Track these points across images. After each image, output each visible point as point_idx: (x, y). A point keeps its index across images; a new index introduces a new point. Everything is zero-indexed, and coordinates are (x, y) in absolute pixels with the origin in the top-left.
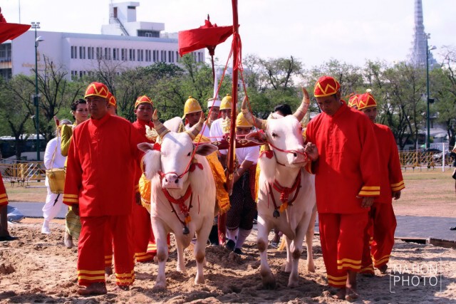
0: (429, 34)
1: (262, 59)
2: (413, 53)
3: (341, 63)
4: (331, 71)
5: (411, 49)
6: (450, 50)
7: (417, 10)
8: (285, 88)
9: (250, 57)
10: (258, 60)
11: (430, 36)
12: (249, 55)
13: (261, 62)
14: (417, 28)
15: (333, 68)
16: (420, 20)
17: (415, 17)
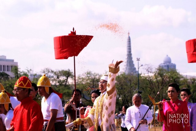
0: (139, 58)
1: (53, 70)
2: (126, 68)
3: (93, 73)
4: (87, 76)
5: (125, 66)
6: (149, 67)
7: (128, 45)
8: (66, 85)
9: (46, 69)
10: (50, 71)
11: (140, 59)
12: (46, 68)
13: (52, 72)
14: (128, 55)
15: (89, 75)
16: (130, 50)
17: (127, 49)
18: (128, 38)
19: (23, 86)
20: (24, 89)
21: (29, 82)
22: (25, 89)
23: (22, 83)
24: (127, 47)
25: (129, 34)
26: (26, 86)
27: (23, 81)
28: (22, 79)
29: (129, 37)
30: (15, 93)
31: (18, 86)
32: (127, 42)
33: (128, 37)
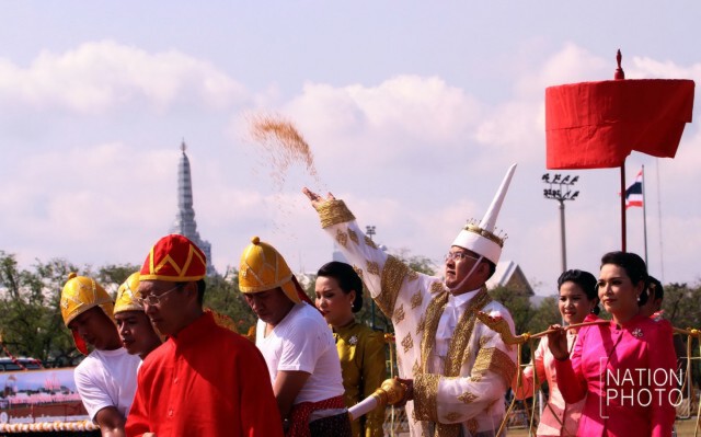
7: (183, 185)
14: (182, 215)
16: (188, 201)
17: (180, 195)
18: (182, 162)
19: (177, 275)
20: (180, 285)
21: (194, 254)
22: (184, 283)
23: (168, 263)
24: (180, 189)
25: (184, 147)
26: (187, 274)
27: (172, 254)
28: (169, 248)
29: (186, 158)
30: (146, 306)
31: (154, 277)
32: (180, 173)
33: (182, 156)
